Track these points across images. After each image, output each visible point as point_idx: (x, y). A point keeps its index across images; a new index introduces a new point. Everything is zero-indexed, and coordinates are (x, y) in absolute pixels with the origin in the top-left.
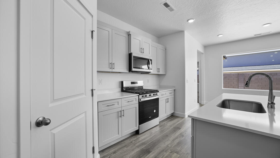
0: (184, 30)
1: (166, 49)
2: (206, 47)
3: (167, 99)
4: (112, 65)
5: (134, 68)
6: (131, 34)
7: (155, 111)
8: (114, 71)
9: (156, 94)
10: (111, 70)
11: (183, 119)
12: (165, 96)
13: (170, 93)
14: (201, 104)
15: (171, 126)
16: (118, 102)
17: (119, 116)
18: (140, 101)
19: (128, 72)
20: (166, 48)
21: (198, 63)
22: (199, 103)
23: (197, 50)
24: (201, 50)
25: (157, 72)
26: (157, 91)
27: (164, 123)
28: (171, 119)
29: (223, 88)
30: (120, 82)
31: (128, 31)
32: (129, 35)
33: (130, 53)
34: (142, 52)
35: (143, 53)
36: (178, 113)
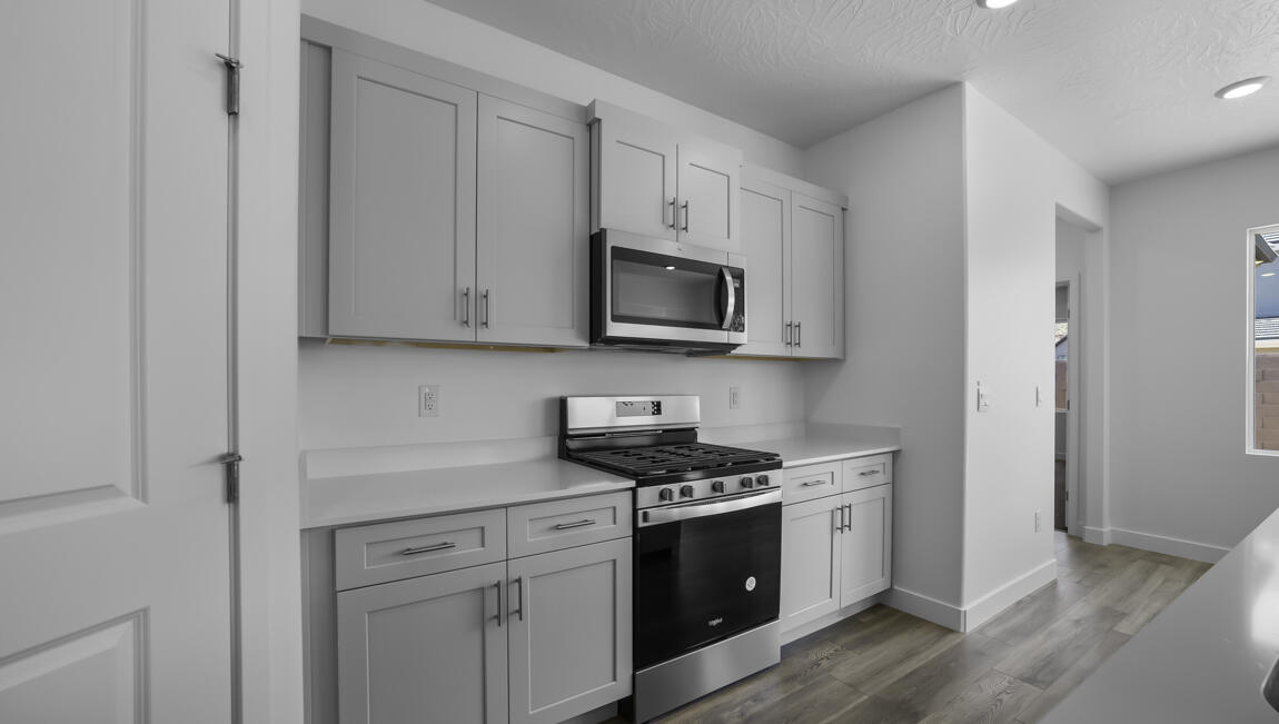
0: (956, 79)
1: (843, 209)
2: (1119, 188)
3: (842, 509)
4: (472, 305)
5: (616, 319)
6: (599, 120)
7: (751, 584)
8: (485, 336)
9: (764, 481)
10: (467, 335)
11: (950, 641)
12: (826, 488)
13: (863, 474)
14: (1081, 539)
15: (853, 687)
16: (483, 528)
17: (488, 615)
18: (641, 524)
19: (587, 345)
20: (846, 199)
21: (1062, 290)
22: (1065, 529)
23: (1058, 207)
24: (1086, 208)
25: (783, 345)
26: (772, 462)
27: (813, 655)
28: (865, 632)
29: (1250, 450)
30: (550, 402)
31: (586, 104)
32: (592, 125)
33: (595, 231)
34: (673, 226)
35: (686, 229)
36: (917, 595)
